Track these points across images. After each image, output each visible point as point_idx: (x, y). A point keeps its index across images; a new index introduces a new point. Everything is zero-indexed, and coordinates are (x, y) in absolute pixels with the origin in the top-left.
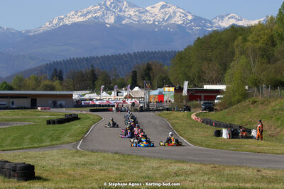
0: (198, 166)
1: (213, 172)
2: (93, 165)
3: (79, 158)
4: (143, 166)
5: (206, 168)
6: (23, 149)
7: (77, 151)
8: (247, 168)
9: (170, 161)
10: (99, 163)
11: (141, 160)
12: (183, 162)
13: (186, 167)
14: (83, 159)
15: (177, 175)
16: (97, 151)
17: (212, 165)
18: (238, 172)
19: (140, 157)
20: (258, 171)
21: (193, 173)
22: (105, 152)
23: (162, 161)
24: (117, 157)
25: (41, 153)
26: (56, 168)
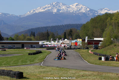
0: (92, 72)
1: (98, 75)
2: (48, 72)
3: (42, 69)
4: (69, 73)
5: (94, 73)
6: (18, 65)
7: (41, 66)
8: (112, 73)
9: (80, 70)
10: (50, 71)
11: (68, 70)
12: (85, 71)
13: (87, 73)
14: (44, 70)
15: (83, 77)
16: (49, 66)
17: (98, 72)
18: (108, 75)
19: (68, 69)
20: (117, 74)
21: (89, 75)
22: (53, 66)
23: (77, 71)
24: (58, 69)
25: (26, 67)
26: (32, 74)
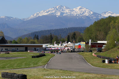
0: (96, 75)
1: (102, 78)
2: (51, 75)
3: (45, 72)
4: (72, 75)
5: (98, 76)
6: (22, 68)
7: (45, 69)
8: (116, 76)
9: (84, 73)
10: (54, 74)
11: (72, 72)
12: (89, 73)
13: (90, 75)
14: (47, 72)
16: (53, 69)
17: (101, 75)
21: (93, 78)
22: (56, 69)
23: (80, 73)
24: (61, 71)
25: (29, 70)
26: (36, 76)
